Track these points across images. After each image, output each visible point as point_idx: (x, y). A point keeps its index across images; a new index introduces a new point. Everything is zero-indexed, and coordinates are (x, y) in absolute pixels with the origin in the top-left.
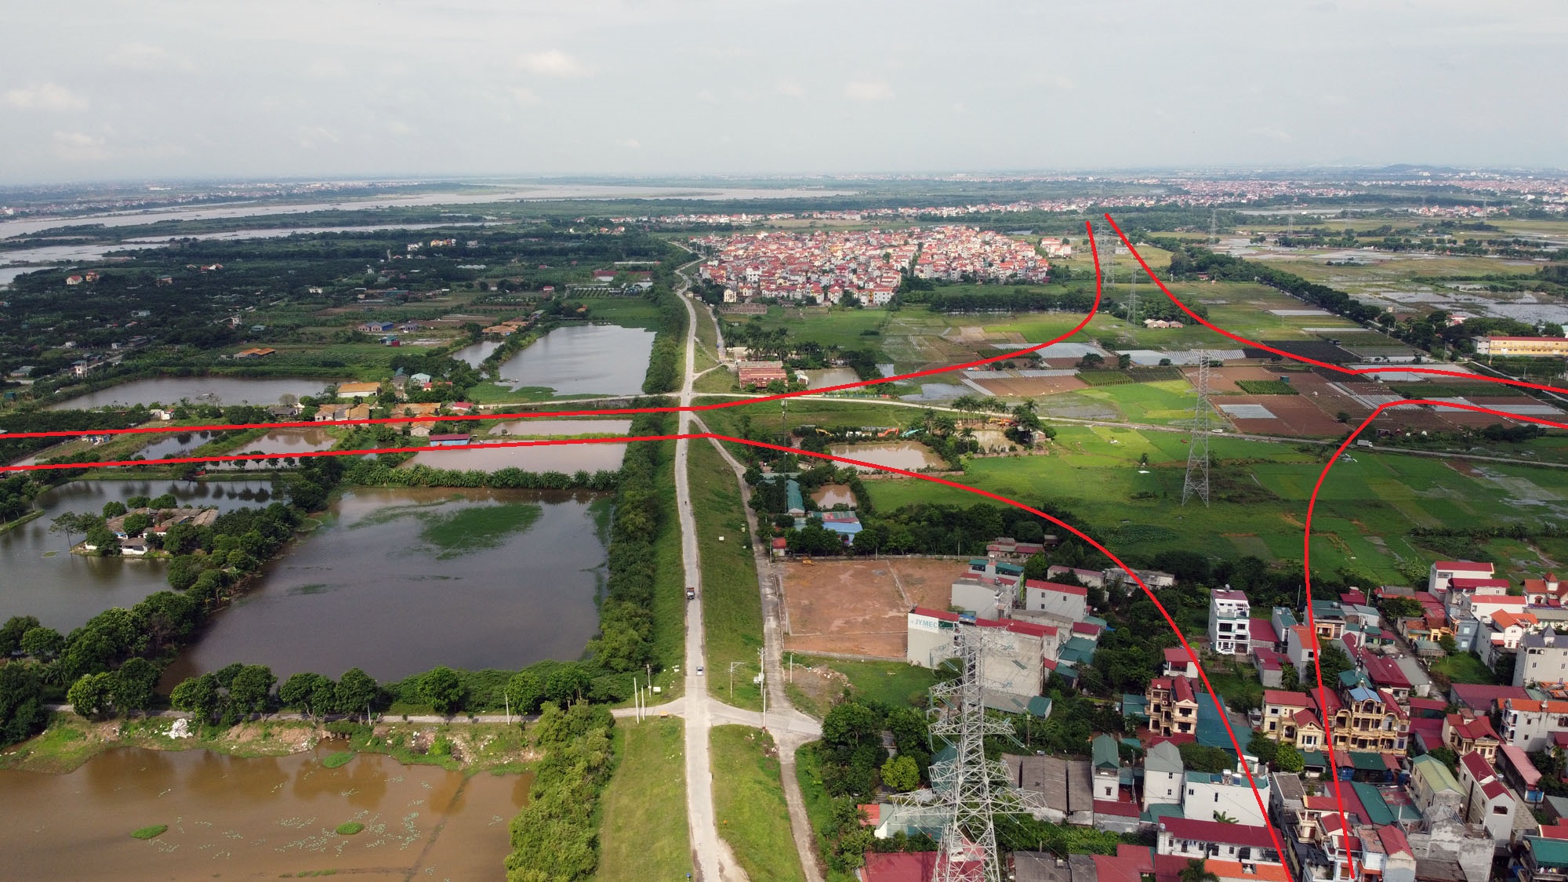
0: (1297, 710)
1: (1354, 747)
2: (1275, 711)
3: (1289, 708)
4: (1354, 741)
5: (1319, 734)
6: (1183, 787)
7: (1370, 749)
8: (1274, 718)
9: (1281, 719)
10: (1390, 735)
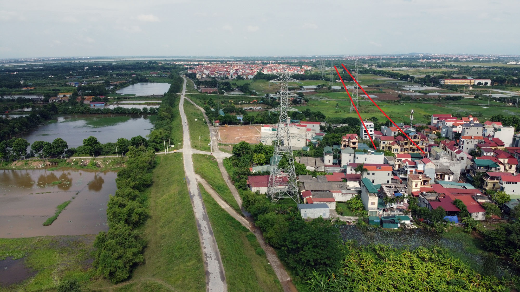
0: (391, 142)
1: (411, 152)
2: (384, 143)
3: (388, 141)
4: (411, 150)
5: (399, 148)
6: (355, 157)
7: (416, 152)
8: (384, 145)
9: (386, 145)
10: (422, 147)
